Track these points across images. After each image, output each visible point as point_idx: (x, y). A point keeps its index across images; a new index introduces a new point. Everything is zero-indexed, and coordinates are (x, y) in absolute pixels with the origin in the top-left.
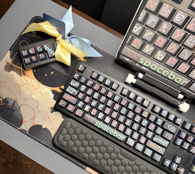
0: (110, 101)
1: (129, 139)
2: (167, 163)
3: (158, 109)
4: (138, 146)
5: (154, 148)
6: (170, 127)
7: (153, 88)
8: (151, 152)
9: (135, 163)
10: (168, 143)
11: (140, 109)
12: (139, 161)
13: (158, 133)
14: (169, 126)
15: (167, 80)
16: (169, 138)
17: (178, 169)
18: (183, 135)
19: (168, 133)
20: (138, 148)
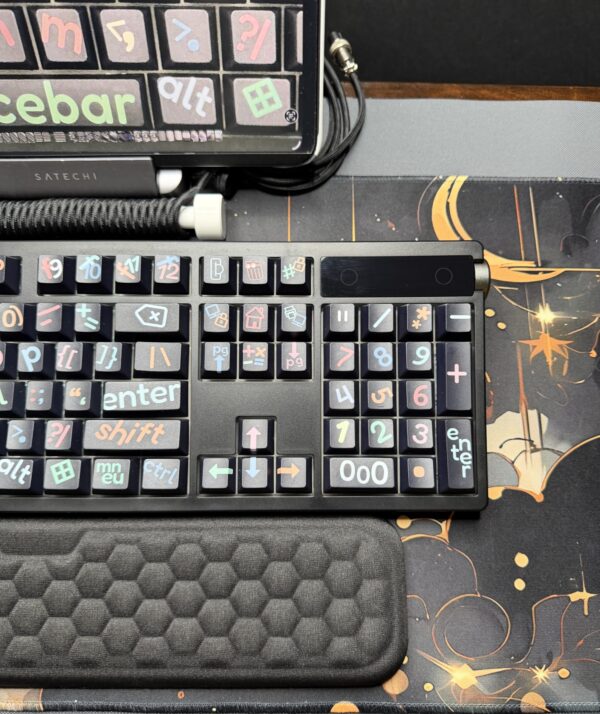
1: (6, 465)
2: (218, 472)
3: (55, 265)
4: (55, 475)
5: (127, 441)
6: (145, 314)
8: (123, 465)
9: (83, 554)
10: (175, 385)
13: (108, 368)
14: (137, 313)
15: (68, 138)
16: (169, 364)
18: (219, 317)
19: (153, 346)
20: (58, 482)
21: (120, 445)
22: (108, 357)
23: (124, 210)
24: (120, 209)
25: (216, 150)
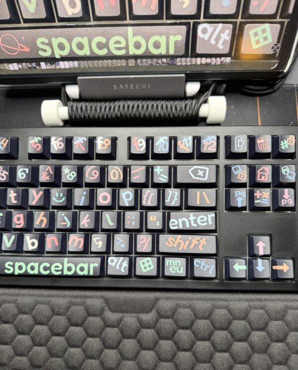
0: (12, 192)
1: (112, 261)
2: (239, 268)
3: (141, 142)
4: (142, 266)
5: (185, 248)
6: (195, 172)
7: (117, 104)
8: (182, 262)
9: (159, 313)
10: (211, 215)
11: (95, 169)
12: (166, 302)
13: (173, 204)
15: (136, 63)
16: (208, 202)
17: (275, 267)
18: (241, 173)
19: (198, 192)
20: (144, 271)
21: (180, 250)
22: (172, 198)
23: (167, 107)
24: (164, 106)
25: (224, 69)
